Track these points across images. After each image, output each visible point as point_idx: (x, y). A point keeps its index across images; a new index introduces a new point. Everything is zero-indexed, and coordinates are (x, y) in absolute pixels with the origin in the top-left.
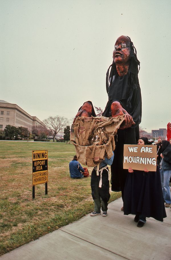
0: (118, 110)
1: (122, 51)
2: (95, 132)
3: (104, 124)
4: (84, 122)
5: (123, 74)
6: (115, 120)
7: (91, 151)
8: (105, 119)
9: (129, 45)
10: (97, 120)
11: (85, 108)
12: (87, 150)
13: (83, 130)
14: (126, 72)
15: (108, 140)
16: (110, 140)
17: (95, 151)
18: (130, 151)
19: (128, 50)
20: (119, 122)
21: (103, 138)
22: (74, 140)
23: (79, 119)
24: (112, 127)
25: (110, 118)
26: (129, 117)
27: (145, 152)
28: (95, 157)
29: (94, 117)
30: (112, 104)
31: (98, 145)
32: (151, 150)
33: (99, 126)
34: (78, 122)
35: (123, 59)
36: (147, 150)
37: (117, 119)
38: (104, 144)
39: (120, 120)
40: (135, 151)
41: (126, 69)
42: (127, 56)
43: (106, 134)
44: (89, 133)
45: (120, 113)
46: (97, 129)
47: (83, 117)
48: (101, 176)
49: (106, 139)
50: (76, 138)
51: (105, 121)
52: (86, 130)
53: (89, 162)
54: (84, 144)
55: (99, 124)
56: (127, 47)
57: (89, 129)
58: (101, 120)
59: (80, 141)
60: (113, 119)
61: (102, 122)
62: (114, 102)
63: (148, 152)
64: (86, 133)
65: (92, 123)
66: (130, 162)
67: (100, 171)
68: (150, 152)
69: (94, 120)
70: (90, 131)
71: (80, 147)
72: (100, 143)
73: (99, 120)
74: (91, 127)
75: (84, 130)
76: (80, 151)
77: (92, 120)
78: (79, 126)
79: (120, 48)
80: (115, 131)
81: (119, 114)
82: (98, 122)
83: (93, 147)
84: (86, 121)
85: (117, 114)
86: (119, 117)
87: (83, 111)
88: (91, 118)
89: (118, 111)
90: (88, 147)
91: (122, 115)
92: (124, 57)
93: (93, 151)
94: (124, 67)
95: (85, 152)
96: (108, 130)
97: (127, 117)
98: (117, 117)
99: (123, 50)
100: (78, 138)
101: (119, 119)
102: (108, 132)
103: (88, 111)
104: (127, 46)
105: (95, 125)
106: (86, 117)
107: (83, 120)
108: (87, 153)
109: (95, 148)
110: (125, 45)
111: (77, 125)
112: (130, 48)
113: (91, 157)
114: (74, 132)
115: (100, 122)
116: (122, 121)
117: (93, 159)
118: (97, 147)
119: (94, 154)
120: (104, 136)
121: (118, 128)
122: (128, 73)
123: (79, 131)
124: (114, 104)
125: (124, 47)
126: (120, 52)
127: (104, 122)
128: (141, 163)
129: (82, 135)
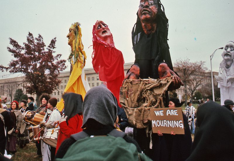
0: (166, 71)
1: (150, 9)
2: (143, 94)
3: (152, 86)
4: (132, 85)
5: (150, 32)
6: (163, 82)
7: (140, 112)
8: (153, 81)
9: (156, 2)
10: (145, 82)
11: (133, 71)
12: (136, 112)
13: (131, 92)
14: (153, 31)
15: (156, 102)
16: (158, 102)
17: (144, 113)
18: (157, 115)
19: (156, 7)
20: (167, 84)
21: (151, 100)
22: (123, 102)
23: (127, 82)
24: (160, 89)
25: (158, 80)
26: (177, 78)
27: (170, 115)
28: (144, 118)
29: (142, 79)
30: (159, 66)
31: (146, 107)
32: (176, 113)
33: (147, 88)
34: (126, 85)
35: (151, 17)
36: (172, 113)
37: (165, 81)
38: (153, 106)
39: (168, 82)
40: (161, 115)
41: (154, 27)
42: (155, 13)
43: (155, 95)
44: (137, 95)
45: (168, 74)
46: (146, 91)
47: (131, 80)
48: (151, 137)
49: (154, 100)
50: (125, 100)
51: (153, 83)
52: (134, 93)
53: (138, 124)
54: (133, 106)
55: (147, 86)
56: (155, 5)
57: (138, 91)
58: (149, 82)
59: (129, 103)
60: (160, 81)
61: (150, 84)
62: (161, 64)
63: (174, 115)
64: (134, 95)
65: (140, 85)
66: (159, 126)
67: (149, 132)
68: (176, 115)
69: (142, 82)
70: (138, 93)
71: (129, 109)
72: (148, 105)
73: (147, 82)
74: (139, 89)
75: (133, 92)
76: (129, 113)
77: (140, 82)
78: (128, 88)
79: (148, 5)
80: (163, 93)
81: (166, 75)
82: (146, 84)
83: (142, 109)
84: (134, 83)
85: (165, 76)
86: (167, 79)
87: (131, 74)
88: (139, 81)
89: (166, 73)
90: (137, 109)
91: (170, 76)
92: (152, 15)
93: (142, 113)
94: (152, 25)
95: (134, 114)
96: (157, 92)
97: (175, 79)
98: (165, 79)
99: (151, 7)
100: (127, 100)
101: (166, 80)
102: (156, 94)
103: (136, 74)
104: (154, 3)
105: (143, 87)
106: (134, 79)
107: (131, 83)
108: (136, 115)
109: (144, 109)
110: (152, 2)
111: (126, 87)
112: (157, 5)
113: (140, 119)
114: (123, 94)
115: (148, 84)
116: (170, 83)
117: (142, 120)
118: (146, 108)
119: (143, 116)
120: (152, 97)
121: (166, 90)
122: (156, 31)
123: (127, 93)
124: (161, 66)
125: (152, 5)
126: (148, 9)
127: (151, 84)
128: (168, 126)
129: (131, 97)
